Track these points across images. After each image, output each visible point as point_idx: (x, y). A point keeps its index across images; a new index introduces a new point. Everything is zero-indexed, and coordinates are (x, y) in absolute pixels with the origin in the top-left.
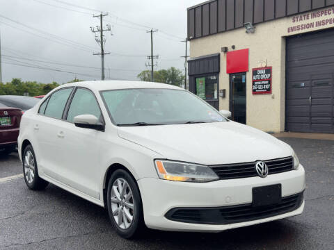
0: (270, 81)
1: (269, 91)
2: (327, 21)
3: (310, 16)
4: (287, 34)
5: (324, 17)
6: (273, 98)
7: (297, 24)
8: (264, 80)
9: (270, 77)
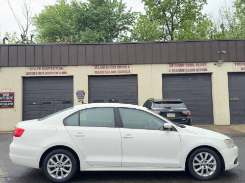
0: (13, 101)
1: (12, 106)
2: (52, 73)
3: (41, 68)
4: (26, 76)
5: (50, 70)
6: (15, 110)
7: (32, 71)
8: (8, 100)
9: (13, 99)
